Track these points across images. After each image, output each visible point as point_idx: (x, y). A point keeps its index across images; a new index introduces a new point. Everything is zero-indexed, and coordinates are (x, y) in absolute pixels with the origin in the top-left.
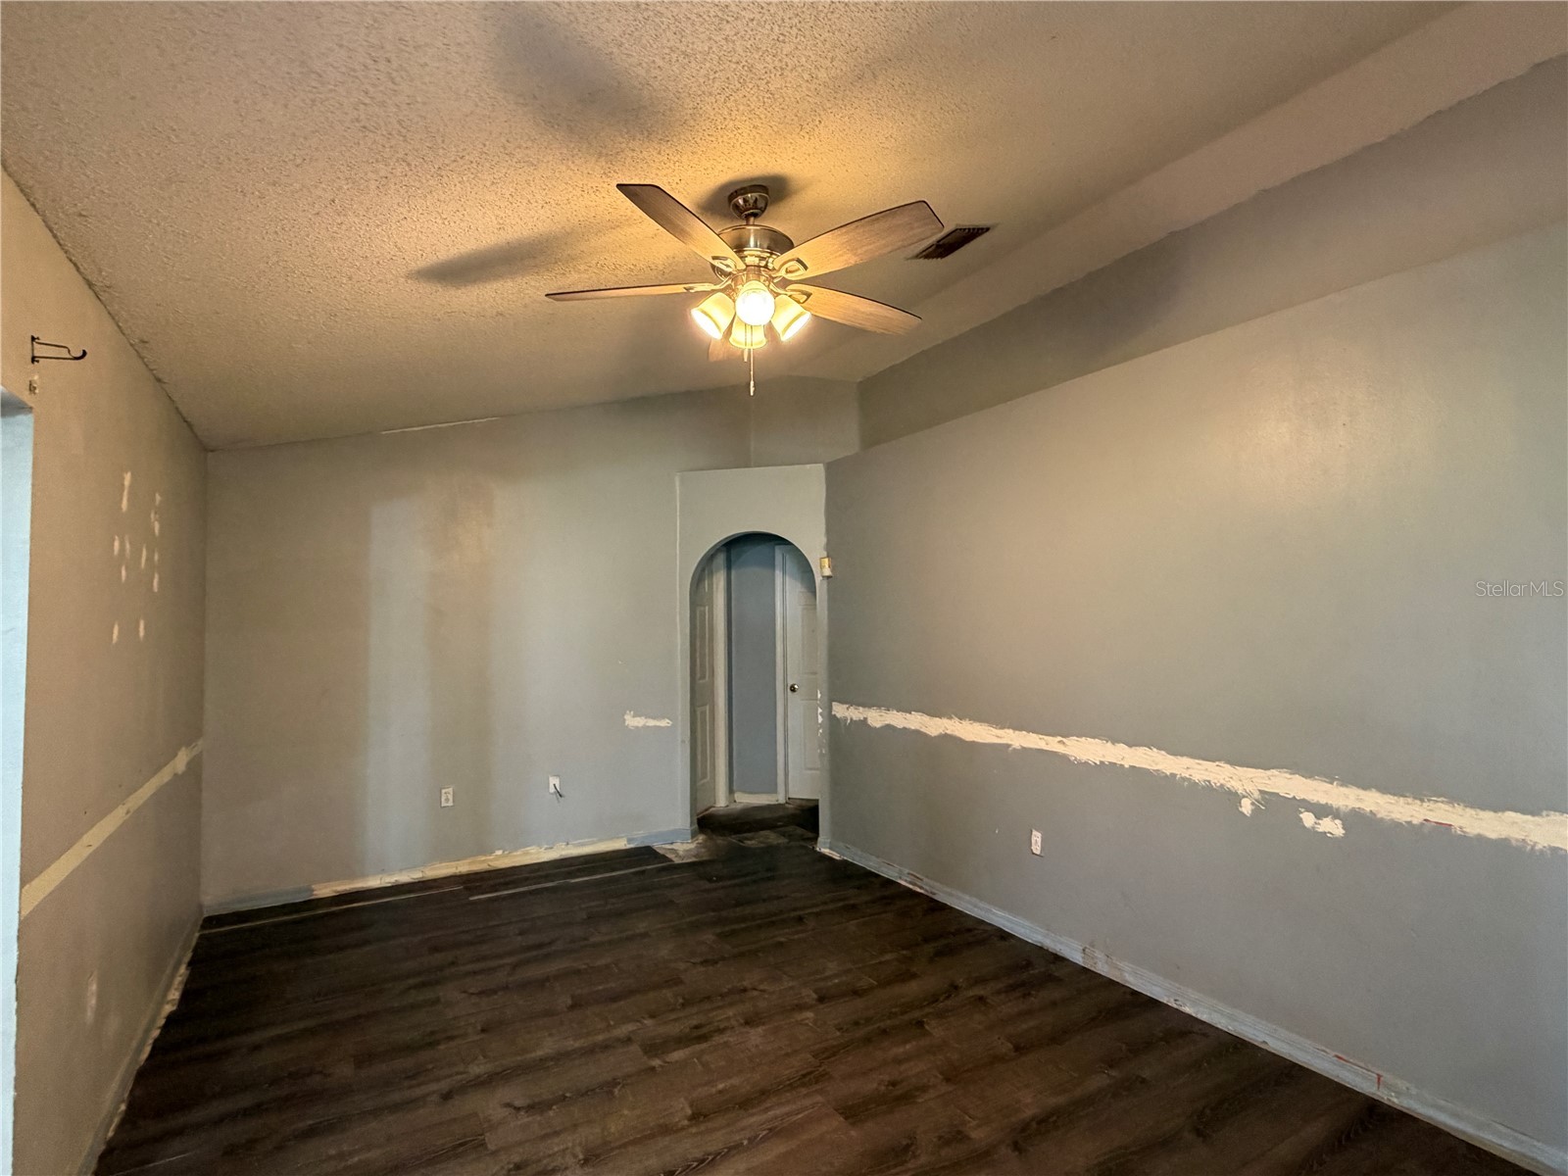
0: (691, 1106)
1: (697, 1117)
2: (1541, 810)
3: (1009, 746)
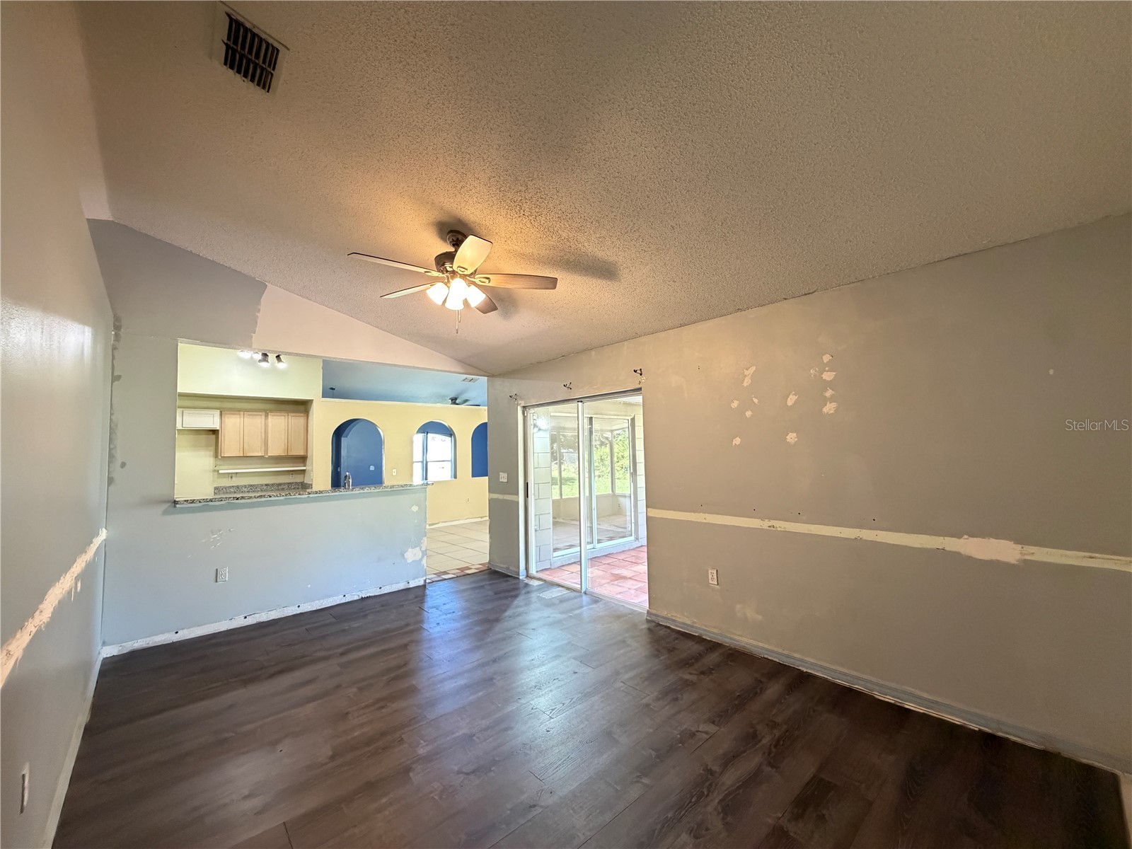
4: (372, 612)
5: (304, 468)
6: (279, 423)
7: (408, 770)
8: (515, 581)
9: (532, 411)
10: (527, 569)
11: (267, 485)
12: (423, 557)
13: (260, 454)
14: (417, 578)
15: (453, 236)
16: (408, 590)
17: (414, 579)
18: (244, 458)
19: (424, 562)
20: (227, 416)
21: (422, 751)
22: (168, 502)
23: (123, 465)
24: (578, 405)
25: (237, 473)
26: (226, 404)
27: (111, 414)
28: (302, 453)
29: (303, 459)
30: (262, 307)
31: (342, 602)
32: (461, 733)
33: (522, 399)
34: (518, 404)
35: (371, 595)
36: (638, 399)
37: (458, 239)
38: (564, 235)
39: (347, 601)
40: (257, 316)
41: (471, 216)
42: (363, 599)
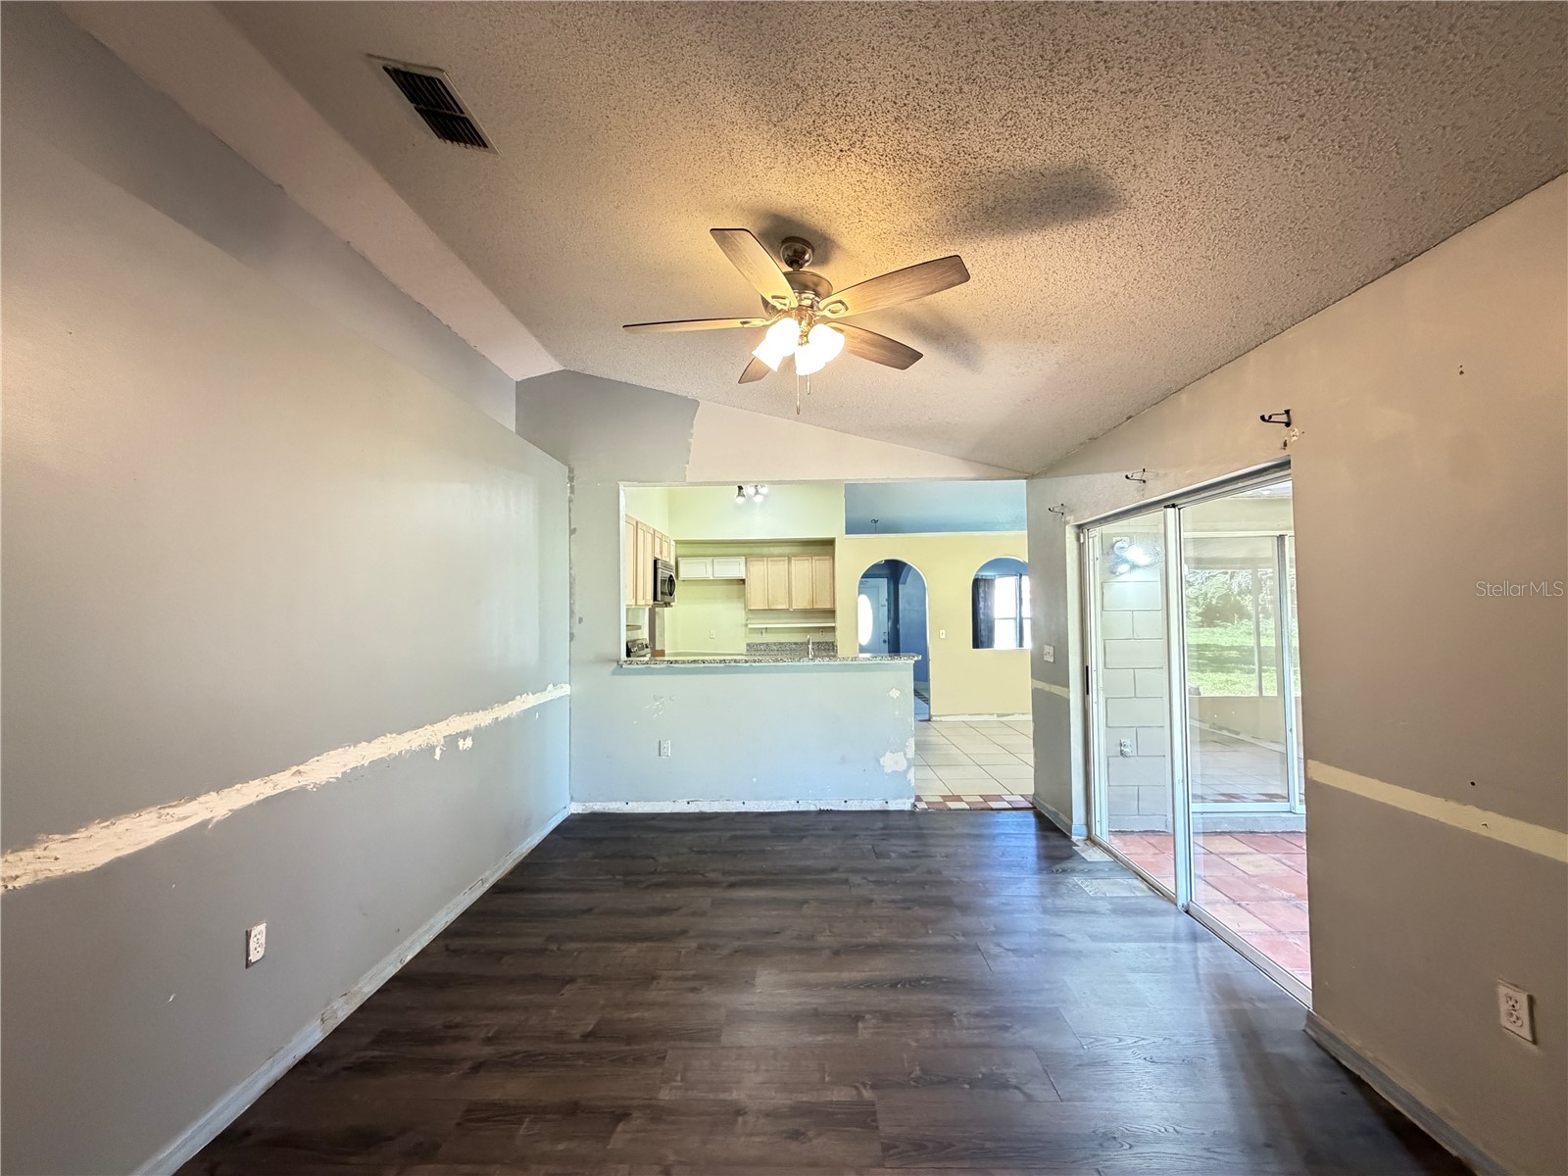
0: (857, 1028)
1: (857, 1018)
2: (515, 696)
3: (204, 824)
4: (812, 835)
5: (833, 625)
6: (804, 569)
7: (621, 1115)
8: (1063, 842)
9: (1096, 532)
10: (1088, 825)
11: (795, 644)
12: (909, 768)
13: (784, 607)
14: (901, 798)
15: (786, 249)
16: (885, 813)
17: (896, 798)
18: (770, 611)
19: (911, 775)
20: (752, 563)
21: (665, 1095)
22: (611, 661)
23: (581, 620)
24: (1165, 516)
25: (766, 629)
26: (751, 549)
27: (570, 568)
28: (828, 606)
29: (831, 613)
30: (694, 431)
31: (794, 810)
32: (734, 1095)
33: (1071, 512)
34: (1066, 523)
35: (833, 808)
36: (1284, 487)
37: (795, 251)
38: (935, 153)
39: (801, 809)
40: (691, 443)
41: (781, 200)
42: (821, 812)
